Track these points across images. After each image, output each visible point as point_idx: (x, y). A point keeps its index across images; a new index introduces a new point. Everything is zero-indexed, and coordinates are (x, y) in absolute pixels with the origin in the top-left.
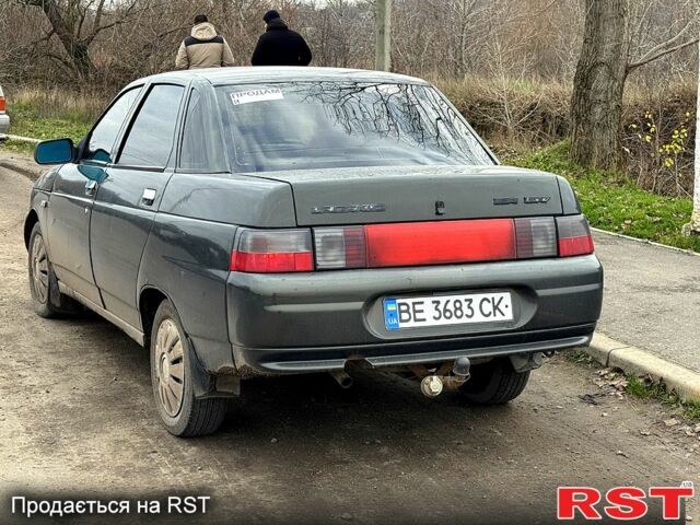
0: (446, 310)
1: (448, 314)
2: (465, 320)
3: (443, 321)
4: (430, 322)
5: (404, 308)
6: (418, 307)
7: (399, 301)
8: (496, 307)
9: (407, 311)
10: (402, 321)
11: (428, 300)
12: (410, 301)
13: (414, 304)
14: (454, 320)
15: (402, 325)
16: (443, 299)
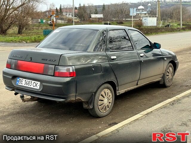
0: (27, 83)
1: (27, 84)
2: (29, 86)
3: (25, 85)
4: (23, 85)
5: (20, 80)
6: (22, 81)
7: (20, 78)
8: (36, 85)
9: (20, 81)
10: (19, 83)
11: (24, 80)
12: (21, 79)
13: (22, 80)
14: (27, 86)
15: (19, 84)
16: (27, 80)
